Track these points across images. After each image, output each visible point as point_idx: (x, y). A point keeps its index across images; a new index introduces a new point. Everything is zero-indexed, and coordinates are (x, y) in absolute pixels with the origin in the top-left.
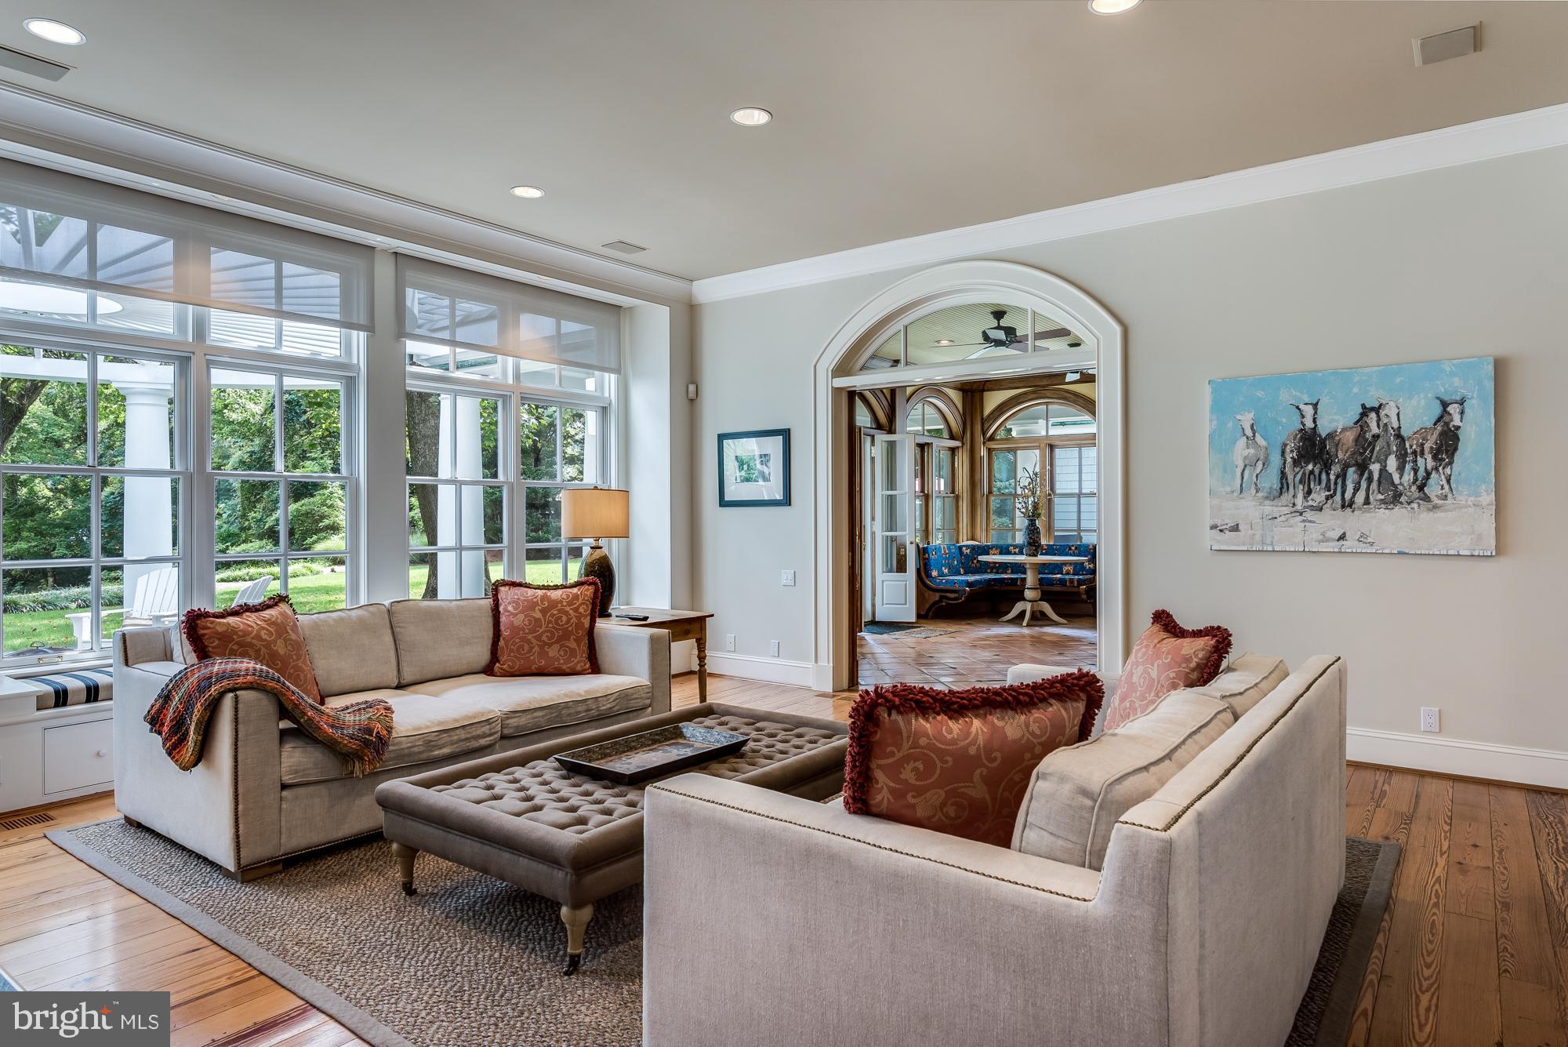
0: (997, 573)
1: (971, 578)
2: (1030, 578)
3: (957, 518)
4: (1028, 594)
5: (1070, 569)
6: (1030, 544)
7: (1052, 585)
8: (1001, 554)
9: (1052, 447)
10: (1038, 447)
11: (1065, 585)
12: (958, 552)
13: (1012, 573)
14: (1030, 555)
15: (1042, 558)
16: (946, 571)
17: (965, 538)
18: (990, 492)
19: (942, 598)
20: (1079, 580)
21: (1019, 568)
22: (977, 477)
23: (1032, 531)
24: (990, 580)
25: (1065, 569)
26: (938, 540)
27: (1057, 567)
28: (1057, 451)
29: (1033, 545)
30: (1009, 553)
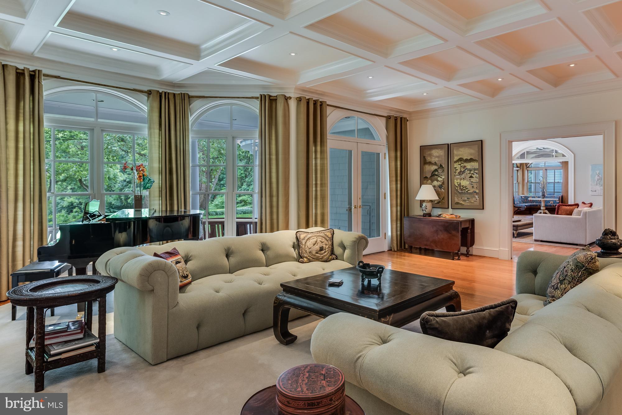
0: (531, 203)
1: (526, 204)
2: (543, 204)
3: (519, 189)
4: (542, 208)
5: (552, 202)
6: (542, 195)
7: (548, 206)
8: (532, 198)
9: (546, 169)
10: (542, 170)
11: (551, 206)
12: (521, 197)
13: (536, 203)
14: (542, 198)
15: (545, 199)
16: (518, 202)
17: (521, 194)
18: (528, 182)
19: (518, 209)
20: (555, 205)
21: (540, 202)
22: (524, 178)
23: (543, 192)
24: (530, 205)
25: (551, 202)
26: (516, 195)
27: (549, 201)
28: (548, 171)
29: (544, 196)
30: (535, 198)
